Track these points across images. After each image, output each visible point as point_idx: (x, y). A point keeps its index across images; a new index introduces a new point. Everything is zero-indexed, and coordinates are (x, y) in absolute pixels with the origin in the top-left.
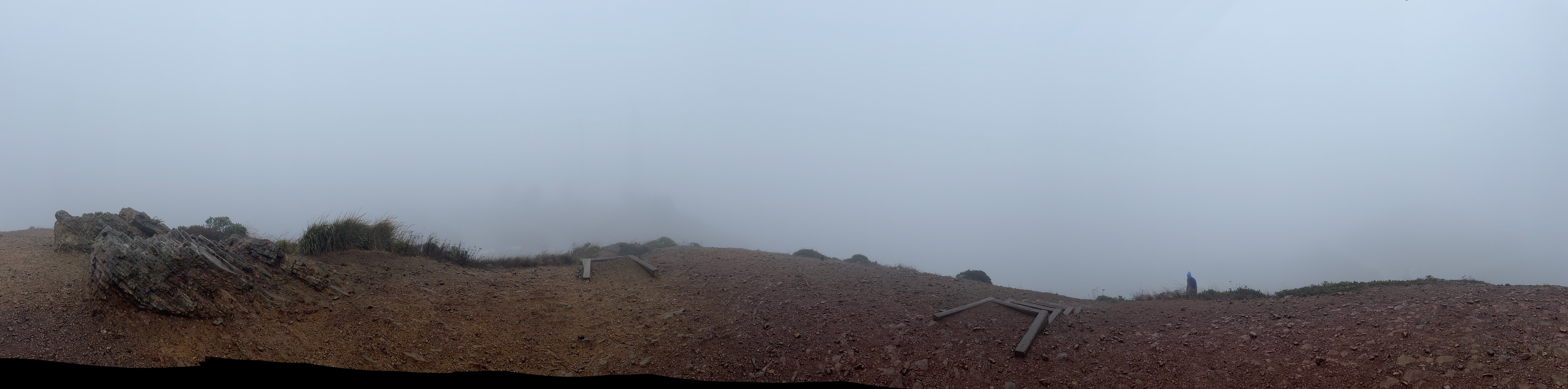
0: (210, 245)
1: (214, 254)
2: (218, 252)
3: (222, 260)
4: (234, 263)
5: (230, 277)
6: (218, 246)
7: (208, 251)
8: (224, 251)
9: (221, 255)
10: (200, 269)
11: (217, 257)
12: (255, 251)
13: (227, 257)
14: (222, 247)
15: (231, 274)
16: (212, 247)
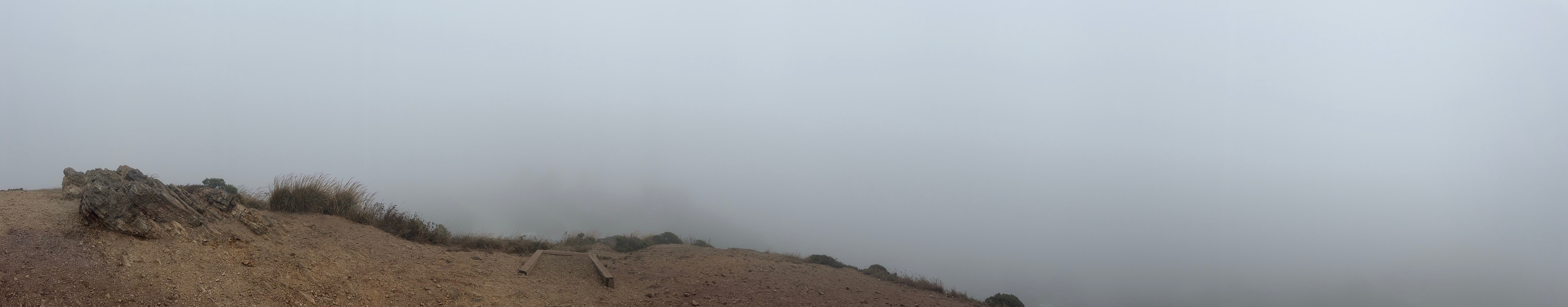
10: (158, 204)
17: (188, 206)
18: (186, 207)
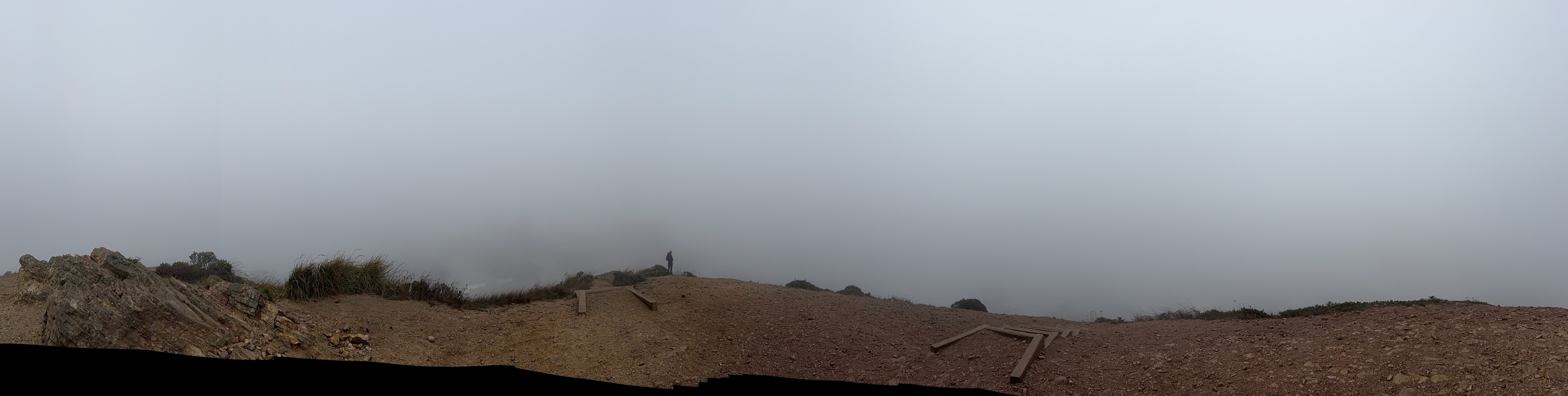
0: (182, 290)
1: (184, 302)
2: (190, 298)
3: (193, 309)
4: (207, 312)
5: (202, 330)
6: (191, 291)
7: (178, 298)
8: (198, 296)
9: (194, 302)
10: (166, 321)
11: (188, 305)
12: (232, 297)
13: (200, 304)
14: (196, 292)
15: (203, 327)
16: (184, 292)
17: (207, 317)
18: (203, 318)
